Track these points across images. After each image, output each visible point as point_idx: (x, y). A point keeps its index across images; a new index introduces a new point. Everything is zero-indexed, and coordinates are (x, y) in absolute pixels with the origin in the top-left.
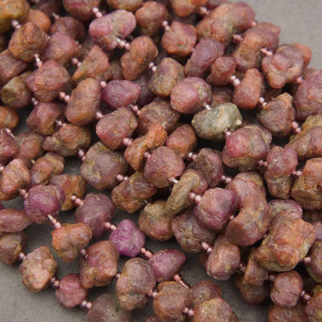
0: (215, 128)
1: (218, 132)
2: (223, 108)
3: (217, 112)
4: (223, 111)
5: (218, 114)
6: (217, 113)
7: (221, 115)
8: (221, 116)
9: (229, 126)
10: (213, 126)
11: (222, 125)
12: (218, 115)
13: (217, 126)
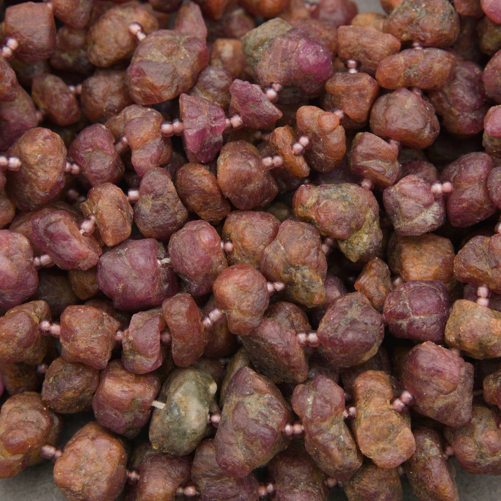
0: (195, 433)
1: (201, 433)
2: (180, 396)
3: (176, 410)
4: (183, 399)
5: (181, 411)
6: (179, 410)
7: (185, 407)
8: (186, 409)
9: (208, 410)
10: (189, 434)
11: (199, 419)
12: (183, 413)
13: (194, 428)
